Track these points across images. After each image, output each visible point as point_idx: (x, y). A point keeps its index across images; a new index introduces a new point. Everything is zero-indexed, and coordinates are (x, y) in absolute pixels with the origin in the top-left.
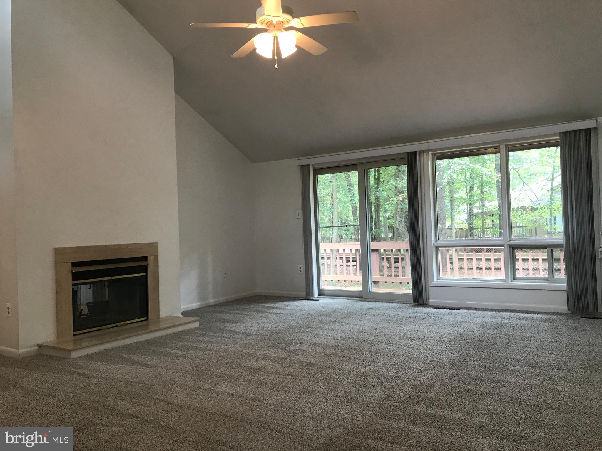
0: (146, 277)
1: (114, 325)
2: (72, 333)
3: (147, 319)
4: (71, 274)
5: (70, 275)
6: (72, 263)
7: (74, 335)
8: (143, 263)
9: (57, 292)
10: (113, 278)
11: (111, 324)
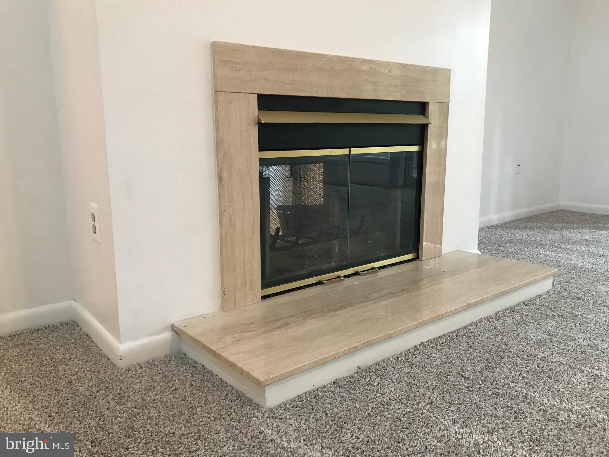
0: (421, 155)
1: (351, 271)
2: (259, 292)
3: (417, 258)
4: (257, 126)
5: (255, 132)
6: (260, 96)
7: (264, 297)
8: (418, 120)
9: (220, 179)
10: (355, 151)
11: (346, 268)
